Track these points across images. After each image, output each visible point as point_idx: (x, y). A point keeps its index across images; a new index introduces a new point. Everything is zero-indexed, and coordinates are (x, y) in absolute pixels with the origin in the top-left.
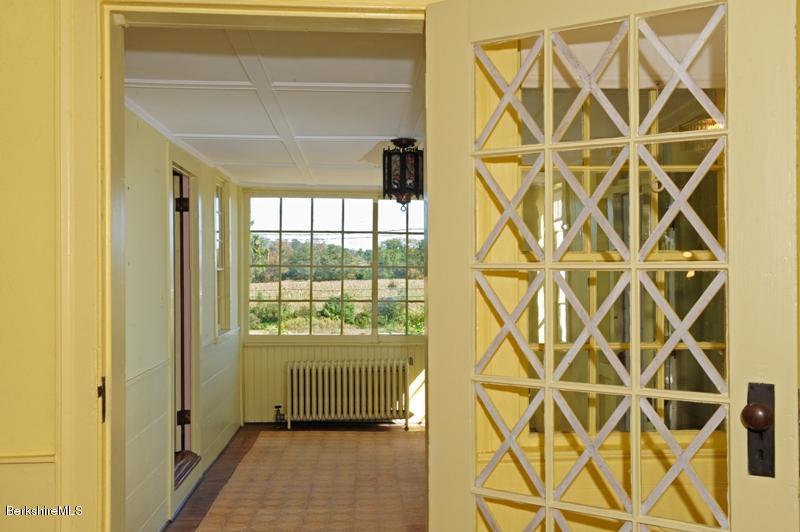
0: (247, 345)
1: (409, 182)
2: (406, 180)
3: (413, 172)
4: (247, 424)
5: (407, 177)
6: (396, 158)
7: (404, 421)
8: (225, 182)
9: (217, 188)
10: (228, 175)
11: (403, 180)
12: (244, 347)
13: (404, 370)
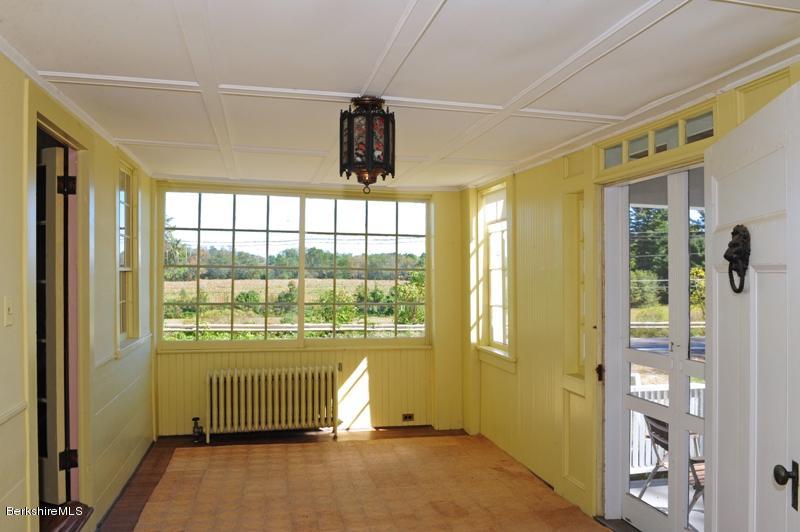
0: (162, 352)
1: (377, 153)
2: (373, 151)
3: (382, 140)
4: (160, 438)
5: (375, 146)
6: (360, 121)
7: (332, 428)
8: (134, 169)
9: (122, 174)
10: (137, 160)
11: (369, 151)
12: (157, 354)
13: (333, 377)
